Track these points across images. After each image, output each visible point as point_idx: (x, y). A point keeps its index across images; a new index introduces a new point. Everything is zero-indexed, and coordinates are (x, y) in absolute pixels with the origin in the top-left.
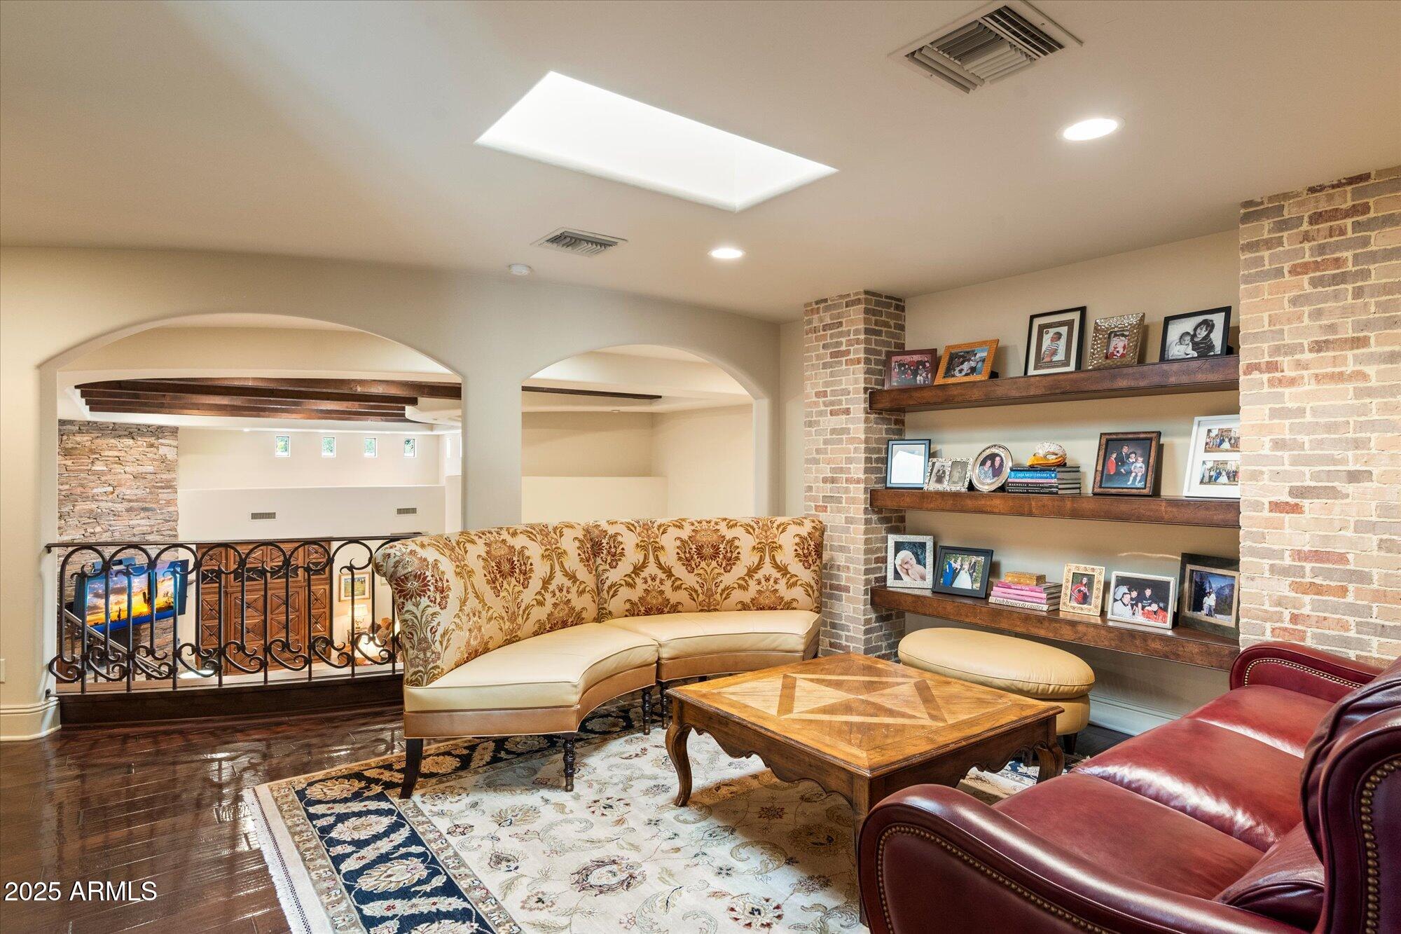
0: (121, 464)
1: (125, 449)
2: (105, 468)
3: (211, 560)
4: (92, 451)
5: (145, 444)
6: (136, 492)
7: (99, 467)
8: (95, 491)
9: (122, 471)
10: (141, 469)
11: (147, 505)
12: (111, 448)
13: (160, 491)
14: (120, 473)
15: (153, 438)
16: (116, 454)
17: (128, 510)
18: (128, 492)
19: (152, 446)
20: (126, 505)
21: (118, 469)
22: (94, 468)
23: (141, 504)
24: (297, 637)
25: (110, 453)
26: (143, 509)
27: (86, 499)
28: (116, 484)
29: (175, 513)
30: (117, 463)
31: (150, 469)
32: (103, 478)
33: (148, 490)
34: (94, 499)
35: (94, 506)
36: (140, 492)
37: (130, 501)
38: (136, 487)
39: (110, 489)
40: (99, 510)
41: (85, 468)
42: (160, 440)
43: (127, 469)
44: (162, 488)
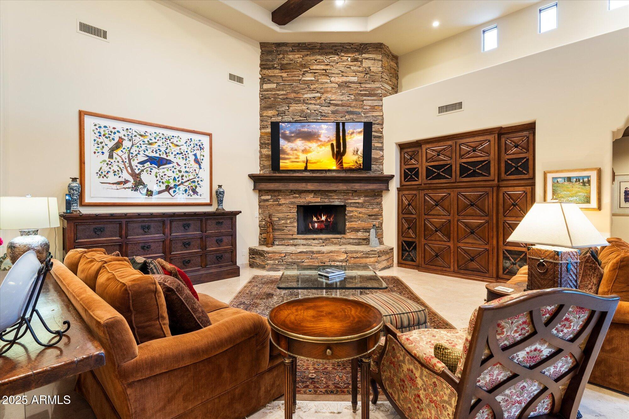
0: (327, 75)
1: (331, 64)
2: (313, 79)
3: (411, 159)
4: (304, 66)
5: (349, 59)
6: (341, 97)
7: (309, 77)
8: (306, 96)
9: (329, 81)
10: (345, 79)
11: (350, 109)
12: (319, 63)
13: (365, 98)
14: (327, 83)
15: (357, 54)
16: (323, 67)
17: (333, 112)
18: (333, 97)
19: (356, 60)
20: (332, 108)
21: (324, 79)
22: (304, 79)
23: (346, 108)
24: (487, 247)
25: (318, 67)
26: (347, 112)
27: (297, 101)
28: (322, 90)
29: (380, 118)
30: (324, 75)
31: (355, 79)
32: (312, 87)
33: (352, 96)
34: (305, 102)
35: (304, 107)
36: (345, 98)
37: (336, 105)
38: (341, 94)
39: (318, 95)
40: (309, 111)
41: (297, 78)
42: (363, 55)
43: (333, 79)
44: (365, 95)
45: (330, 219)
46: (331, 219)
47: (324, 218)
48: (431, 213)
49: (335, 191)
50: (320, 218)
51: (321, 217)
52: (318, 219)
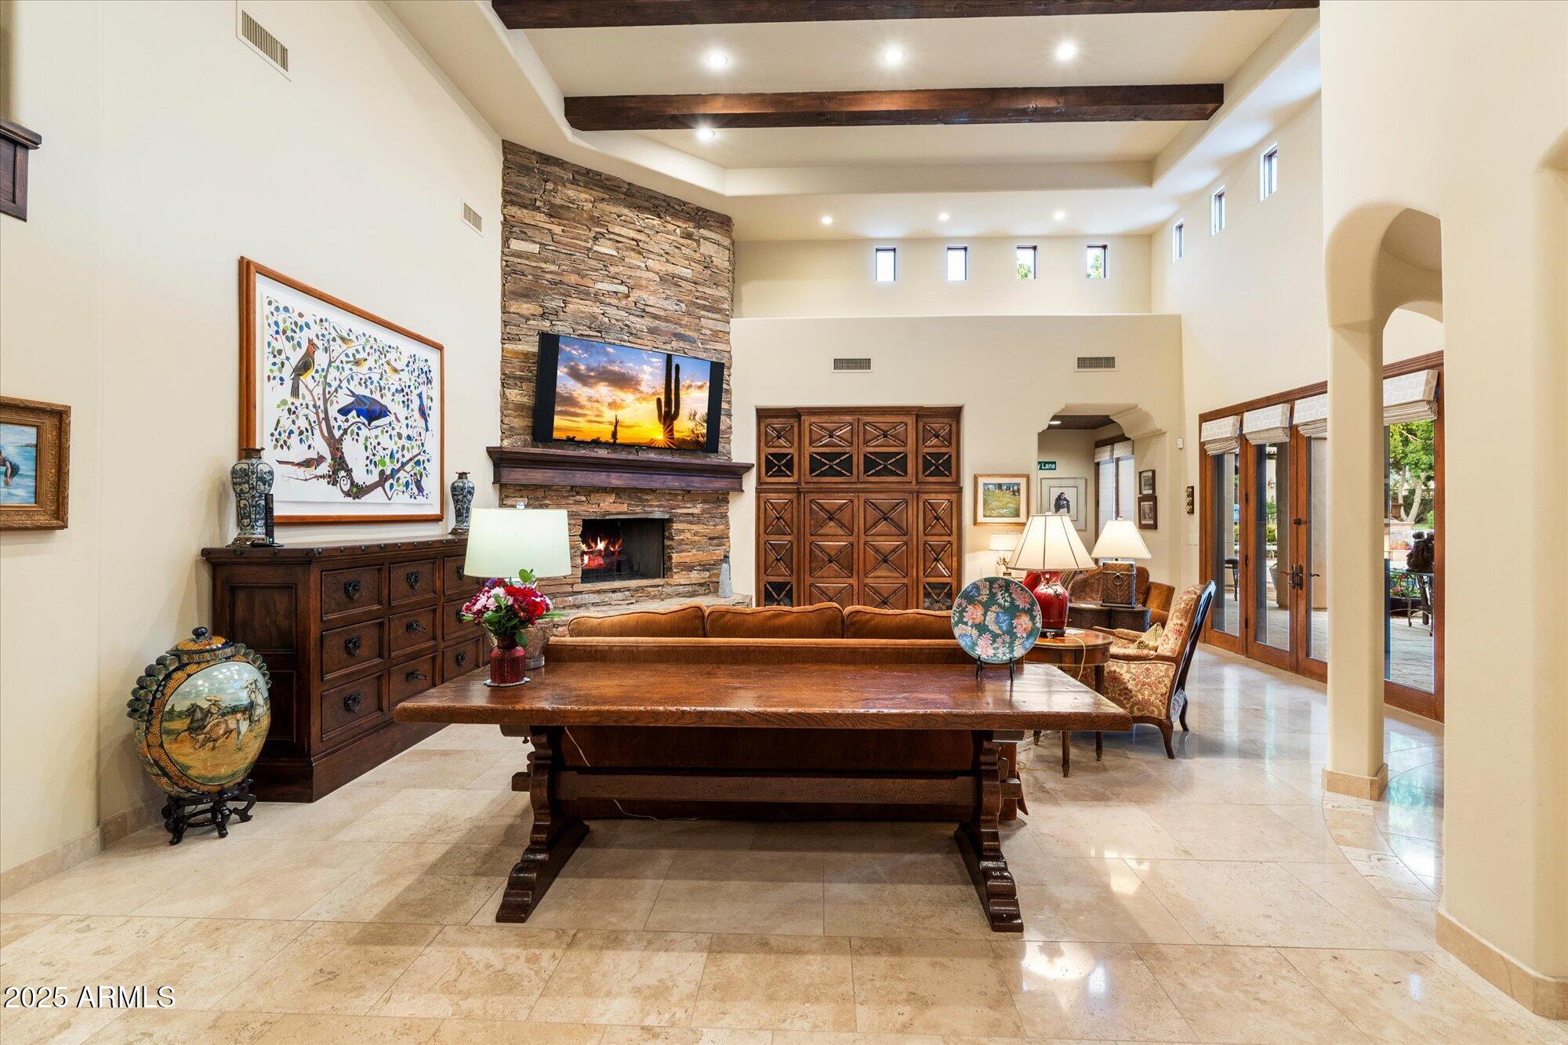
0: (640, 253)
1: (646, 231)
2: (615, 253)
3: (779, 438)
4: (596, 221)
5: (678, 231)
6: (665, 304)
7: (605, 248)
8: (599, 286)
9: (643, 265)
10: (670, 268)
11: (681, 330)
12: (626, 223)
13: (703, 313)
14: (639, 267)
15: (691, 224)
16: (633, 234)
17: (652, 331)
18: (652, 301)
19: (688, 236)
20: (647, 322)
21: (634, 259)
22: (596, 248)
23: (673, 326)
25: (624, 231)
26: (676, 335)
27: (585, 294)
28: (631, 282)
29: (726, 355)
30: (633, 250)
31: (687, 273)
32: (613, 269)
33: (683, 305)
34: (597, 297)
35: (597, 310)
36: (671, 306)
37: (655, 317)
38: (664, 296)
39: (623, 289)
40: (606, 320)
41: (583, 244)
42: (702, 231)
43: (650, 263)
44: (704, 308)
45: (614, 548)
46: (617, 547)
47: (601, 546)
48: (821, 532)
49: (653, 491)
50: (593, 545)
51: (596, 544)
52: (589, 547)
